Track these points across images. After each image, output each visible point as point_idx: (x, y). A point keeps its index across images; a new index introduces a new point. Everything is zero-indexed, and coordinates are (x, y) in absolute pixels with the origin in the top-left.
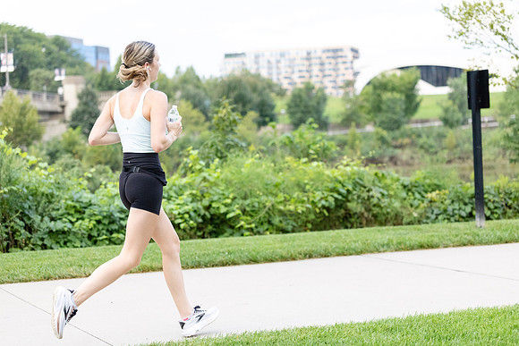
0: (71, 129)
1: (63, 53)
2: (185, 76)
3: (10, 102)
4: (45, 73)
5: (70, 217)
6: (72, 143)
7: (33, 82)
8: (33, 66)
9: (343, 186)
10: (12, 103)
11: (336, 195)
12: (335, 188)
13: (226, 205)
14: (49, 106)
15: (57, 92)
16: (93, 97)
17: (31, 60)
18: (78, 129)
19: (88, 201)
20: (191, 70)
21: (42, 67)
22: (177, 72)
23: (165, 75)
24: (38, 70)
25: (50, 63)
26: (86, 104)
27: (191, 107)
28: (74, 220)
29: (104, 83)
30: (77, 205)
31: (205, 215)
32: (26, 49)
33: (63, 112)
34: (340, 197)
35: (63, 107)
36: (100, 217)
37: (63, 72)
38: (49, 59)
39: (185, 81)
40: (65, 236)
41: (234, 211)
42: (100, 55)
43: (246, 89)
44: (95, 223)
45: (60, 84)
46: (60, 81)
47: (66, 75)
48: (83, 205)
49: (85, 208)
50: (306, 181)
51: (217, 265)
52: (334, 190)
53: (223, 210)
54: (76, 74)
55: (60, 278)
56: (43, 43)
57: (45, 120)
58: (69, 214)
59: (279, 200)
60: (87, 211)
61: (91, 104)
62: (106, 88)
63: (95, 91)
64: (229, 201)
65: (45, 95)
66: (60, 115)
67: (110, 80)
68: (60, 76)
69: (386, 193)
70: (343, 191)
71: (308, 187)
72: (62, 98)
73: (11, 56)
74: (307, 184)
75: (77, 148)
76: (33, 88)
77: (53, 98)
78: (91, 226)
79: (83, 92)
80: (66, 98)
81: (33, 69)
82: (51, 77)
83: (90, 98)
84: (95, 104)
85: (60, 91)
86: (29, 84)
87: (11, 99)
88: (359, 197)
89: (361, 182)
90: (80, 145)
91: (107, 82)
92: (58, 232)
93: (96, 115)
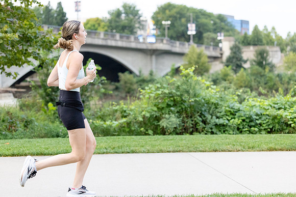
0: (225, 67)
1: (223, 24)
2: (293, 37)
3: (192, 51)
4: (212, 35)
5: (227, 117)
6: (226, 75)
7: (205, 40)
10: (194, 52)
14: (214, 54)
15: (218, 46)
16: (239, 49)
17: (205, 27)
18: (230, 67)
19: (238, 108)
21: (210, 32)
22: (288, 35)
23: (281, 37)
25: (215, 30)
26: (235, 53)
29: (245, 42)
30: (232, 110)
32: (202, 22)
33: (221, 57)
35: (222, 54)
36: (244, 118)
37: (222, 34)
38: (215, 27)
39: (293, 40)
40: (224, 127)
42: (244, 25)
44: (241, 121)
45: (220, 41)
47: (224, 36)
48: (235, 111)
54: (230, 36)
56: (212, 18)
57: (211, 62)
58: (227, 115)
60: (237, 114)
61: (238, 53)
62: (247, 44)
63: (240, 46)
65: (211, 48)
66: (220, 60)
67: (249, 39)
68: (220, 37)
72: (221, 49)
73: (194, 25)
75: (229, 78)
76: (205, 43)
77: (216, 49)
79: (233, 46)
80: (224, 49)
81: (205, 32)
82: (215, 37)
83: (237, 49)
84: (240, 53)
85: (220, 45)
86: (203, 41)
87: (193, 49)
90: (230, 76)
91: (247, 40)
92: (220, 125)
93: (240, 59)
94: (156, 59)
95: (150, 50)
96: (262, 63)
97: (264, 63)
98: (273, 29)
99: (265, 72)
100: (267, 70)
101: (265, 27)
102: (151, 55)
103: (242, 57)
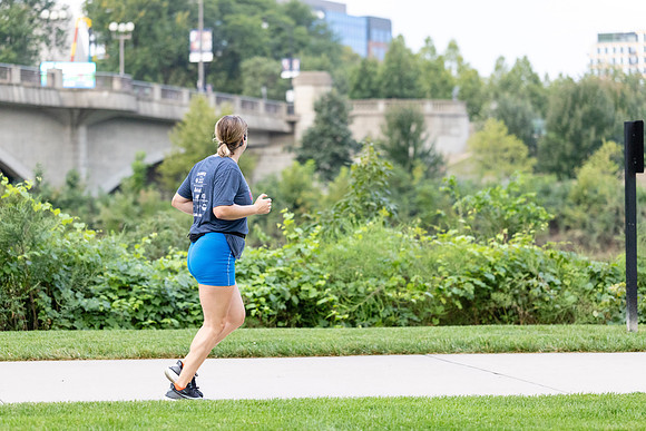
0: (296, 163)
1: (303, 30)
2: (509, 75)
3: (198, 114)
4: (268, 64)
5: (111, 295)
6: (297, 187)
7: (247, 80)
8: (251, 51)
9: (493, 270)
10: (201, 116)
11: (478, 282)
12: (480, 272)
13: (319, 288)
14: (269, 122)
15: (284, 99)
16: (341, 109)
17: (248, 41)
18: (310, 163)
19: (136, 274)
20: (524, 64)
21: (264, 55)
22: (498, 68)
23: (476, 72)
24: (258, 59)
25: (279, 48)
26: (327, 120)
27: (506, 130)
28: (115, 297)
29: (364, 86)
30: (124, 279)
31: (290, 299)
32: (239, 23)
33: (292, 133)
34: (483, 285)
35: (292, 124)
36: (149, 296)
37: (296, 64)
38: (277, 40)
39: (506, 85)
40: (103, 318)
41: (327, 296)
42: (375, 33)
43: (604, 102)
44: (142, 303)
45: (289, 85)
46: (291, 79)
47: (302, 68)
48: (131, 280)
49: (134, 283)
50: (439, 261)
51: (234, 356)
52: (478, 275)
53: (314, 294)
54: (320, 69)
55: (41, 359)
56: (269, 12)
57: (263, 146)
58: (111, 290)
59: (390, 285)
60: (136, 288)
61: (336, 122)
62: (368, 94)
63: (345, 99)
64: (322, 283)
65: (261, 104)
66: (287, 139)
67: (375, 79)
68: (290, 70)
69: (558, 282)
70: (491, 277)
71: (440, 269)
72: (291, 110)
73: (208, 35)
74: (440, 264)
75: (305, 195)
76: (247, 89)
77: (276, 108)
78: (137, 306)
79: (323, 99)
80: (298, 109)
81: (249, 57)
82: (277, 71)
83: (334, 109)
84: (342, 121)
85: (290, 96)
86: (241, 82)
87: (200, 109)
88: (513, 285)
89: (524, 266)
90: (310, 190)
91: (370, 83)
92: (94, 312)
93: (344, 140)
94: (90, 138)
95: (71, 110)
96: (405, 151)
97: (411, 150)
98: (453, 47)
99: (413, 178)
100: (418, 173)
101: (428, 40)
102: (75, 125)
103: (350, 134)
